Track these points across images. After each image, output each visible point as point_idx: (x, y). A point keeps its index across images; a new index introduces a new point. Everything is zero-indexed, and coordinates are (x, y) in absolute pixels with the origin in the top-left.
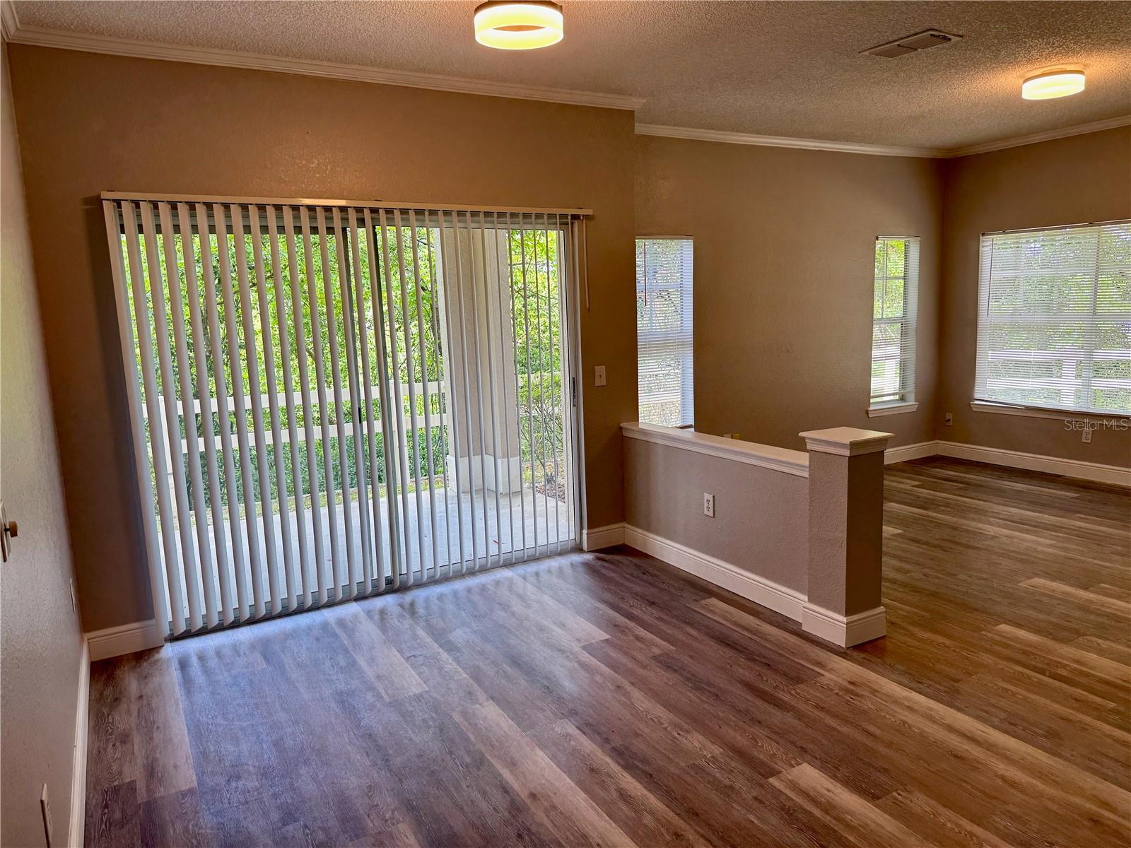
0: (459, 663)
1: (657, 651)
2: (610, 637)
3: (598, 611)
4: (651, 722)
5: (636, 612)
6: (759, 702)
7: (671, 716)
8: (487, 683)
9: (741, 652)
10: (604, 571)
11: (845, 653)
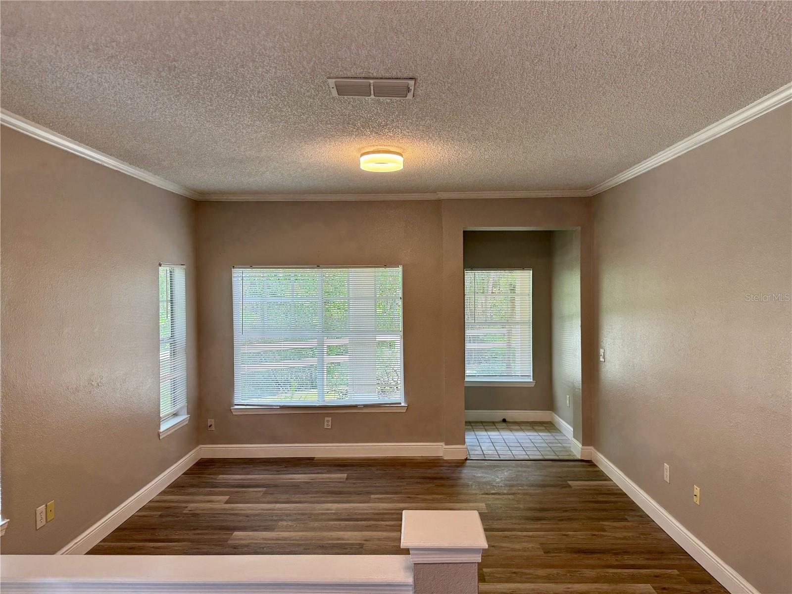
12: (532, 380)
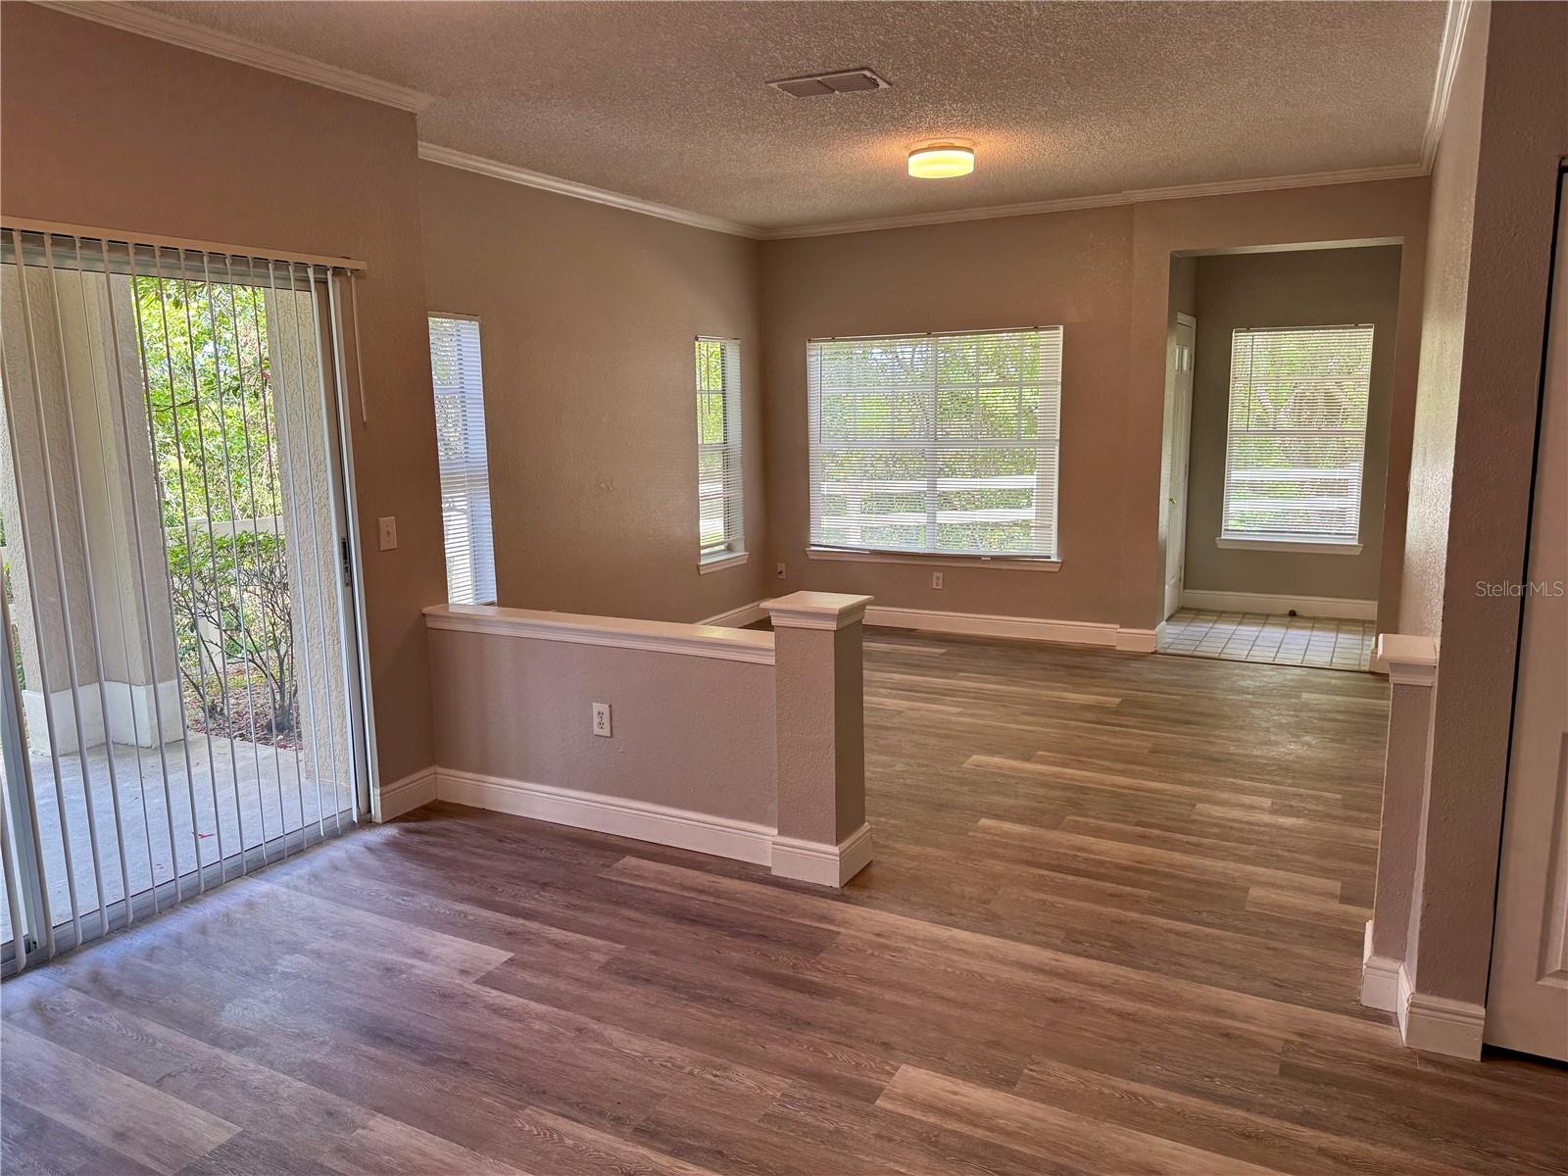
0: (271, 1065)
1: (602, 958)
2: (512, 954)
3: (465, 916)
4: (663, 1071)
5: (528, 904)
6: (790, 995)
7: (687, 1051)
8: (351, 1088)
9: (718, 927)
10: (432, 850)
11: (842, 895)
12: (1357, 543)
